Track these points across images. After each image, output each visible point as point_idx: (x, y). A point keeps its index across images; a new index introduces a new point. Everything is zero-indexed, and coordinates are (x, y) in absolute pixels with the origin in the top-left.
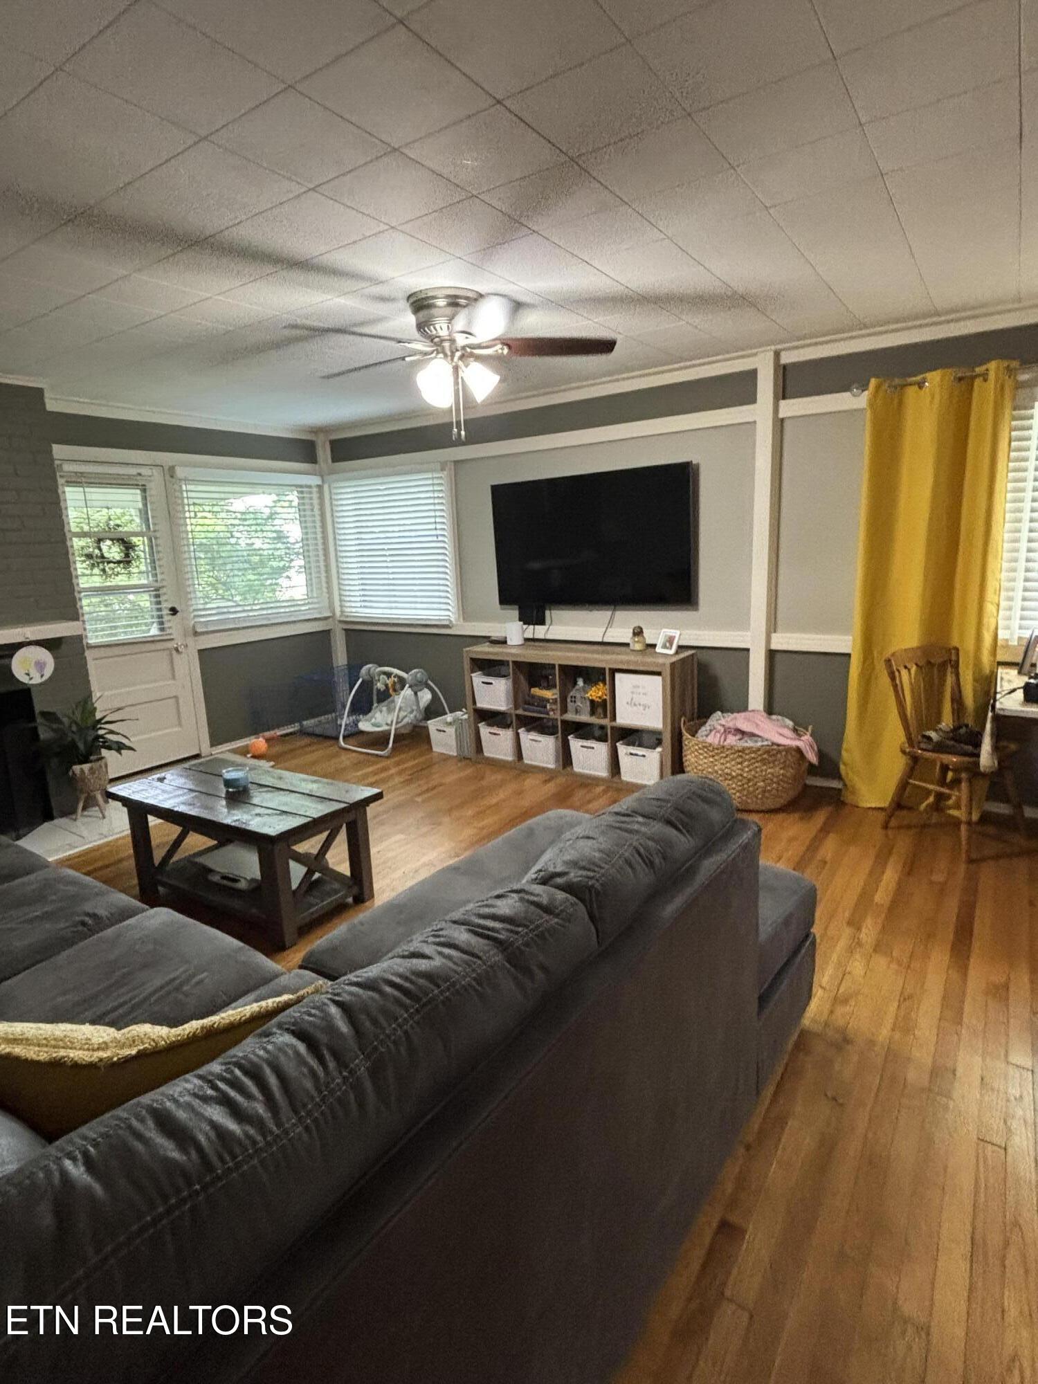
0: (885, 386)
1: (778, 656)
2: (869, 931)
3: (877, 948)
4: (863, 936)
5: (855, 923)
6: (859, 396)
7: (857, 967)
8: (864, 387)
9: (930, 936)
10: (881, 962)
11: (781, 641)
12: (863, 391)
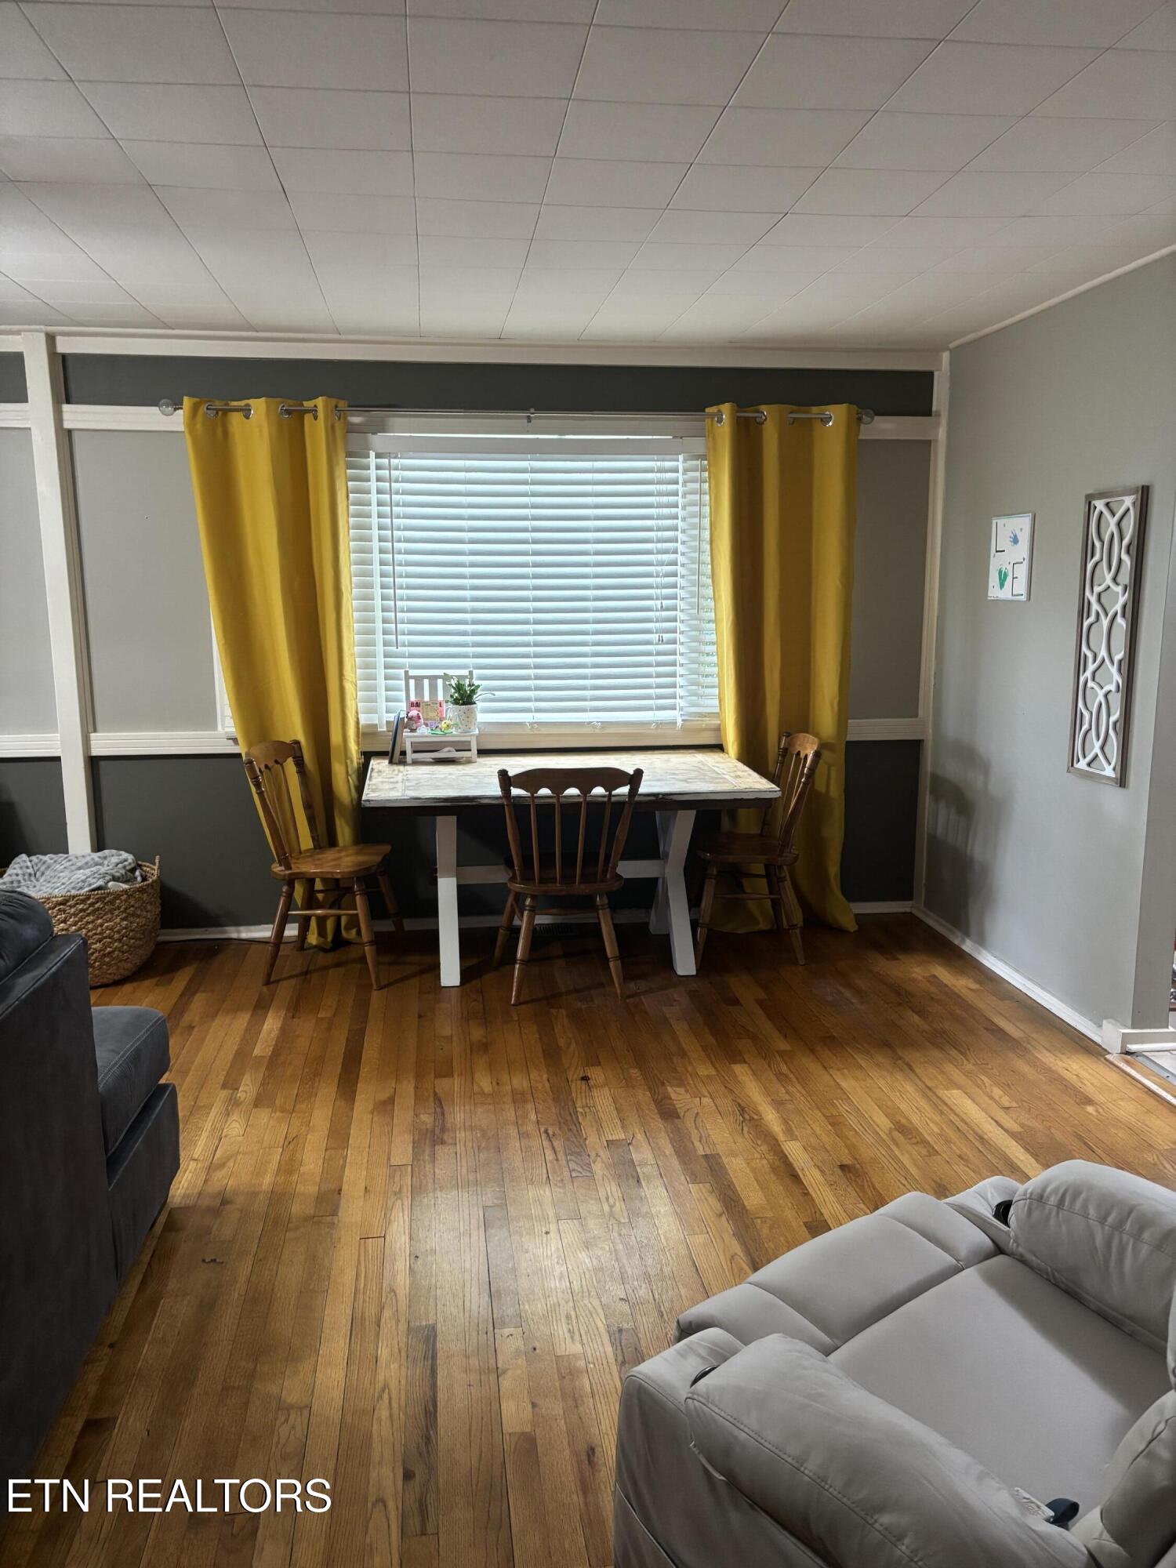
0: (203, 409)
1: (102, 763)
2: (248, 1088)
3: (258, 1102)
4: (240, 1095)
5: (231, 1083)
6: (172, 414)
7: (235, 1127)
8: (177, 405)
9: (316, 1074)
10: (263, 1116)
11: (105, 744)
12: (175, 409)
